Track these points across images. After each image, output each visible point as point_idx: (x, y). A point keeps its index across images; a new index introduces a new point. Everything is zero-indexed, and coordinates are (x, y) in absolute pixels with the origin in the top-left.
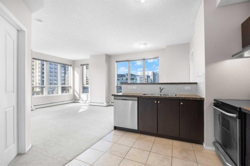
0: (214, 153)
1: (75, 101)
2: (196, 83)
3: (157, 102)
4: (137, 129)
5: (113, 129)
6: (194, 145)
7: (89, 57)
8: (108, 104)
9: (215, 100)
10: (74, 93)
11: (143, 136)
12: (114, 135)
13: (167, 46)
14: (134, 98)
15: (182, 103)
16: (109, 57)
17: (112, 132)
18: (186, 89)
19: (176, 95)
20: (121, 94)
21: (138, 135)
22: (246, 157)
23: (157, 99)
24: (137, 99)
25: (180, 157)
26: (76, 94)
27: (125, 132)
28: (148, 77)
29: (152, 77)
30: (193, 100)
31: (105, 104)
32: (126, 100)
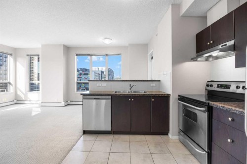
0: (178, 141)
1: (18, 102)
2: (159, 81)
3: (131, 99)
4: (110, 130)
5: (82, 133)
6: (162, 136)
7: (40, 46)
8: (67, 103)
9: (179, 96)
10: (16, 92)
11: (116, 136)
12: (84, 141)
13: (129, 44)
14: (107, 97)
15: (153, 100)
16: (67, 49)
17: (82, 138)
18: (151, 86)
19: (144, 92)
20: (88, 92)
21: (111, 137)
22: (212, 143)
23: (131, 96)
24: (110, 97)
25: (157, 152)
26: (19, 93)
27: (97, 135)
28: (102, 72)
29: (106, 73)
30: (162, 97)
31: (63, 104)
32: (99, 99)
